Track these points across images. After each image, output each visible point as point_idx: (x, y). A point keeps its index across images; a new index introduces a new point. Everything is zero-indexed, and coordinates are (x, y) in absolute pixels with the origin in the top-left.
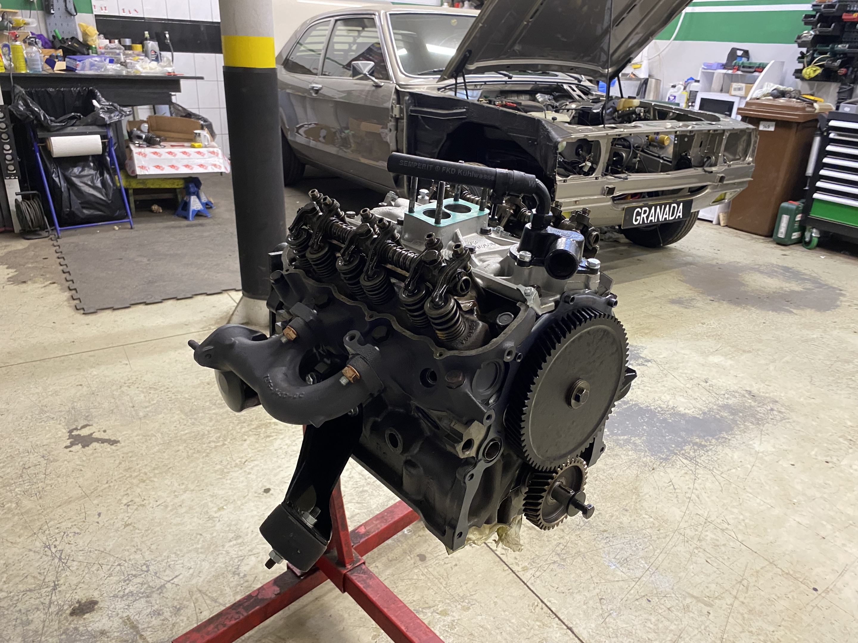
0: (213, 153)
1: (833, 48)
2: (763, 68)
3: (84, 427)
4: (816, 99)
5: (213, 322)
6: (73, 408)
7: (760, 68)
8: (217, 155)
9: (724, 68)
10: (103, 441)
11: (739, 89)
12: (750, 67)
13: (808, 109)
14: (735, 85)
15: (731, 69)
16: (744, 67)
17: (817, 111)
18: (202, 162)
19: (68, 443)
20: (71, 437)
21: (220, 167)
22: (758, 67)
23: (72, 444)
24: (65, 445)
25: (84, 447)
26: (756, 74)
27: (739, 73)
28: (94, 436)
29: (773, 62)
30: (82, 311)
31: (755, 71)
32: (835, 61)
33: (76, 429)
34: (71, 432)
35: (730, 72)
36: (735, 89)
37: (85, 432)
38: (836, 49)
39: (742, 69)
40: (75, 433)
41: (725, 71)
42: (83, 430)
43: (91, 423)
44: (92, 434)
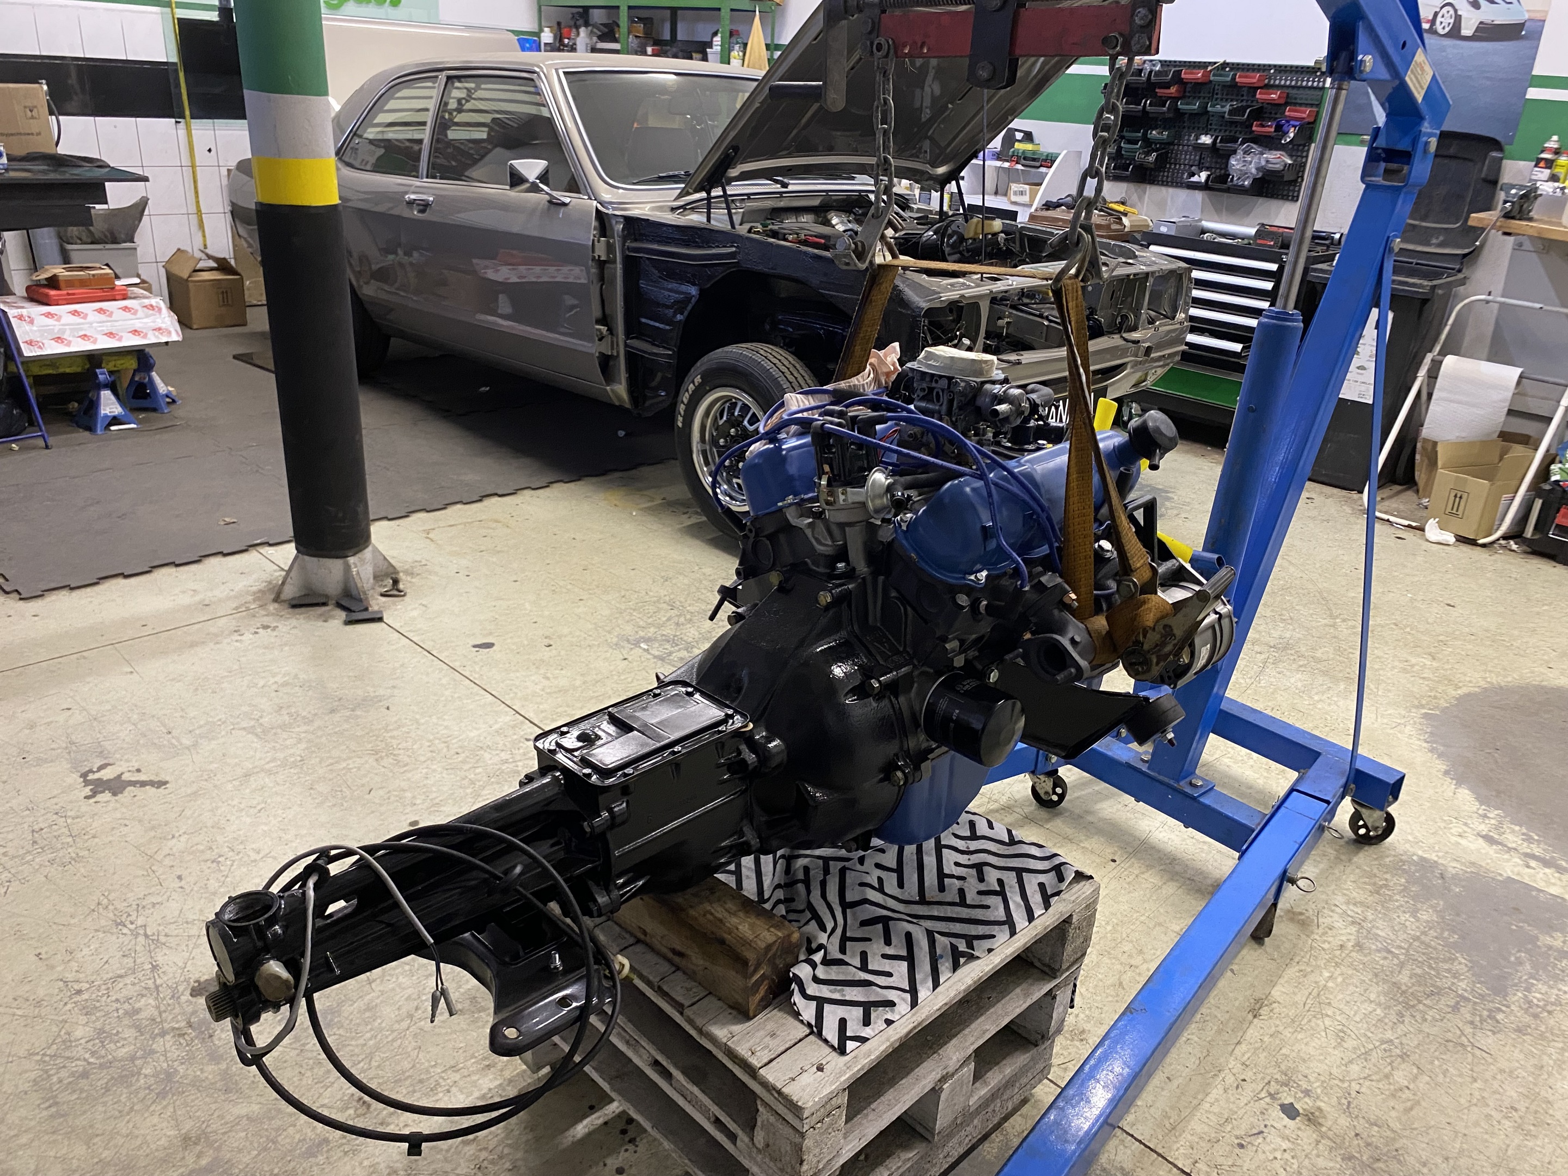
0: (151, 307)
1: (1145, 134)
2: (1053, 162)
3: (101, 768)
4: (1128, 209)
5: (250, 598)
6: (72, 743)
7: (1049, 161)
8: (160, 310)
9: (999, 159)
10: (143, 784)
11: (1022, 193)
12: (1034, 160)
13: (1114, 227)
14: (1014, 187)
15: (1007, 161)
16: (1025, 159)
17: (1126, 230)
18: (137, 324)
19: (87, 791)
20: (87, 783)
21: (170, 333)
22: (1046, 160)
23: (94, 793)
24: (83, 795)
25: (115, 794)
26: (1043, 170)
27: (1019, 167)
28: (126, 777)
29: (1065, 152)
30: (15, 595)
31: (1041, 166)
32: (1148, 154)
33: (91, 771)
34: (84, 775)
35: (1006, 165)
36: (1015, 193)
37: (107, 774)
38: (1149, 136)
39: (1024, 162)
40: (91, 777)
41: (999, 164)
42: (103, 772)
43: (111, 761)
44: (120, 776)
